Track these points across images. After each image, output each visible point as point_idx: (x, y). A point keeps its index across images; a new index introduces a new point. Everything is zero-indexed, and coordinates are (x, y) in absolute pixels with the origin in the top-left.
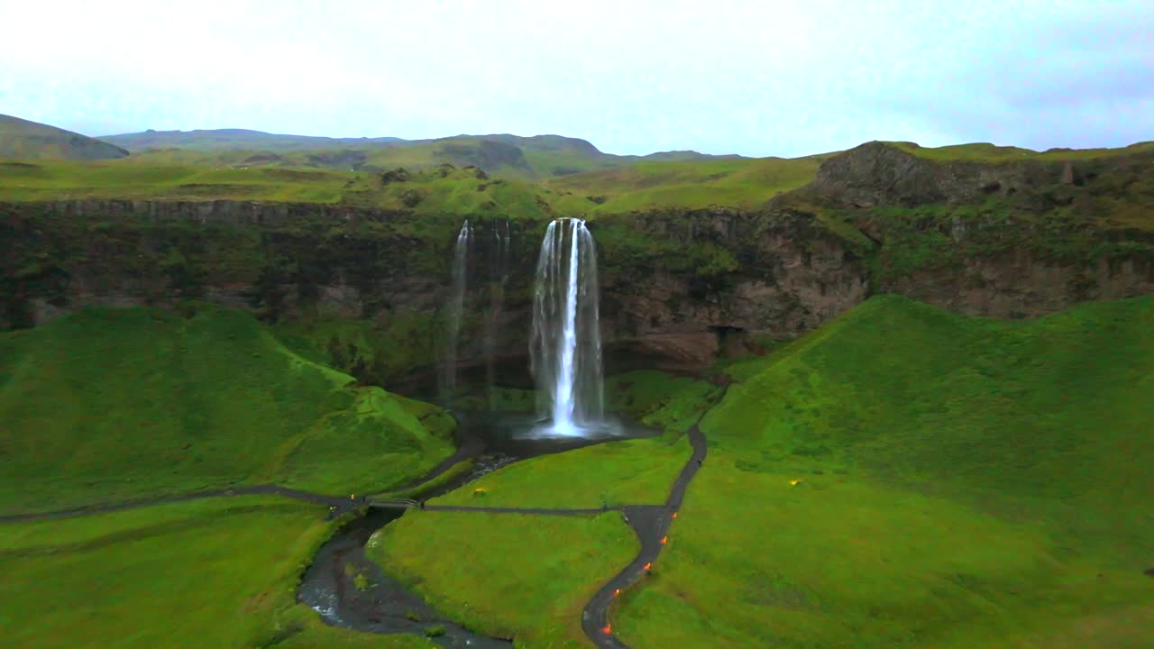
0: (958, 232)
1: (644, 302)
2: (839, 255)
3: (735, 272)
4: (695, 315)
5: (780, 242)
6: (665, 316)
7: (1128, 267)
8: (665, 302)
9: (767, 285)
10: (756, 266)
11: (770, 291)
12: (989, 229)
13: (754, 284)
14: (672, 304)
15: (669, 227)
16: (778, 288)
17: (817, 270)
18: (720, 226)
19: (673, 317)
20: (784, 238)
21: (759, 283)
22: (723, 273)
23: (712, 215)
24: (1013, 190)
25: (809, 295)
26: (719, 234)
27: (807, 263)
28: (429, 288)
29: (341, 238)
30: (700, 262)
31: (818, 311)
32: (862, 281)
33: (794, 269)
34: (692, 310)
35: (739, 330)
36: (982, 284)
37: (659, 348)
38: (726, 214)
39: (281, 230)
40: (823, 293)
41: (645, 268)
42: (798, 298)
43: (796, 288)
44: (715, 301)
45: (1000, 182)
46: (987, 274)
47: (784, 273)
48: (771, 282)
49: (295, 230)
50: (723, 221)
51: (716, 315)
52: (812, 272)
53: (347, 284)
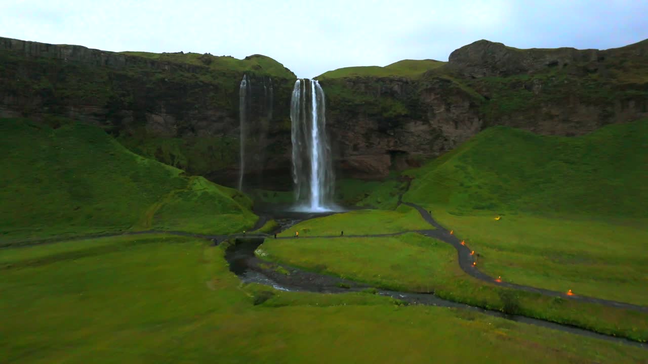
0: (537, 88)
1: (351, 134)
2: (467, 104)
3: (406, 116)
4: (379, 143)
5: (433, 97)
6: (362, 144)
7: (632, 104)
8: (363, 135)
9: (423, 124)
10: (418, 112)
11: (424, 127)
12: (555, 86)
13: (416, 123)
14: (367, 136)
15: (367, 87)
16: (430, 125)
17: (454, 113)
18: (396, 88)
19: (367, 144)
20: (436, 94)
21: (419, 123)
22: (399, 116)
23: (392, 81)
24: (565, 65)
25: (448, 130)
26: (396, 92)
27: (448, 110)
28: (221, 119)
29: (163, 80)
30: (385, 110)
31: (453, 138)
32: (480, 120)
33: (439, 113)
34: (378, 140)
35: (403, 152)
36: (551, 117)
37: (356, 164)
38: (400, 80)
39: (121, 72)
40: (456, 128)
41: (353, 112)
42: (441, 131)
43: (440, 125)
44: (392, 134)
45: (558, 60)
46: (554, 112)
47: (434, 115)
48: (426, 121)
49: (130, 74)
50: (398, 84)
51: (392, 144)
52: (451, 115)
53: (166, 113)
